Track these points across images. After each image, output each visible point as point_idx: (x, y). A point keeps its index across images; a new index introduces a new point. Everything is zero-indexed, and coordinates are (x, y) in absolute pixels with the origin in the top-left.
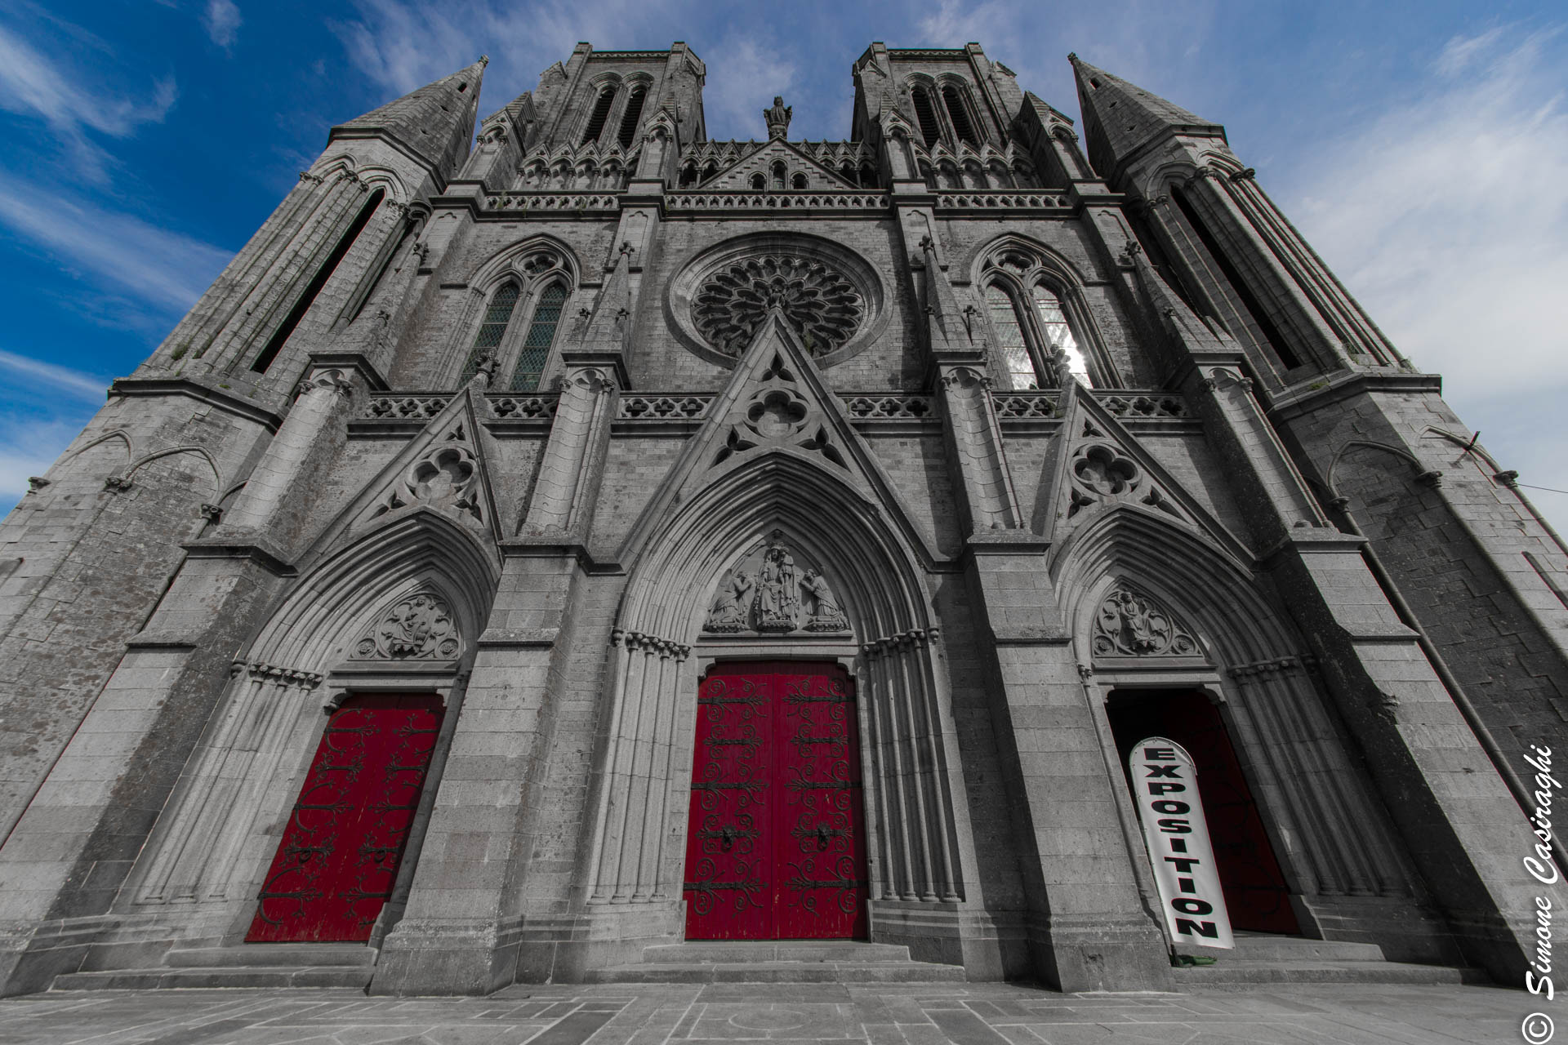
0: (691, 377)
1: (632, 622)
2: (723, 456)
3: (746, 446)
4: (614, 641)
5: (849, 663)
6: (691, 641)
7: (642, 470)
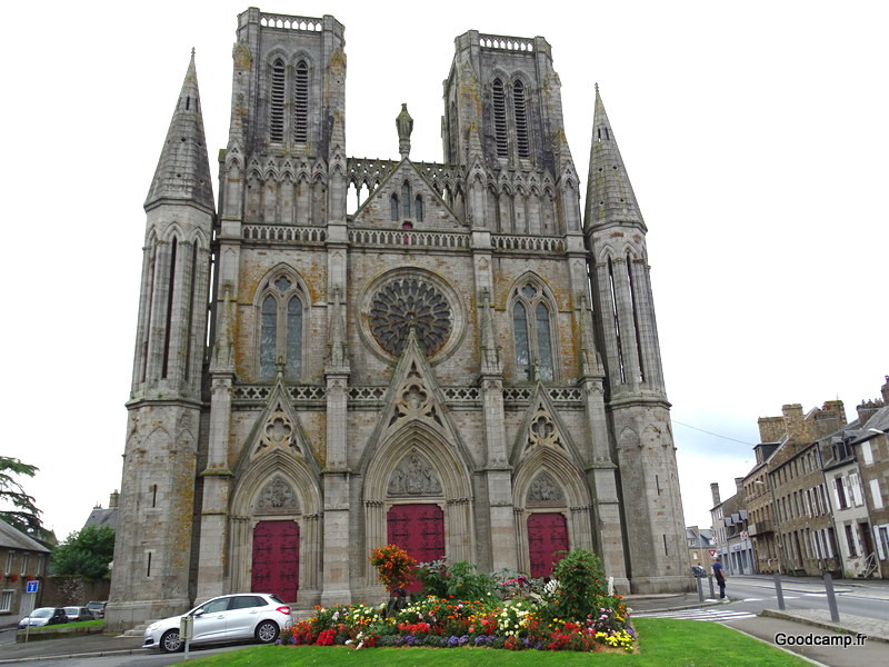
0: (374, 371)
1: (368, 497)
2: (393, 420)
3: (402, 415)
4: (362, 504)
5: (442, 506)
6: (384, 498)
7: (361, 428)
